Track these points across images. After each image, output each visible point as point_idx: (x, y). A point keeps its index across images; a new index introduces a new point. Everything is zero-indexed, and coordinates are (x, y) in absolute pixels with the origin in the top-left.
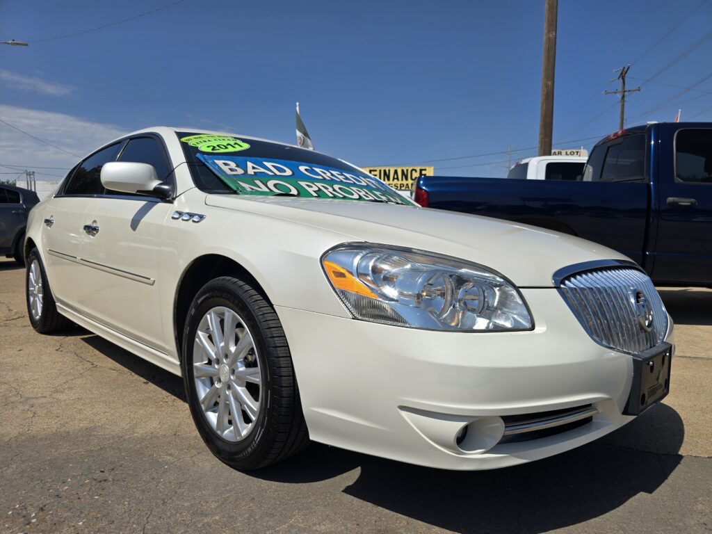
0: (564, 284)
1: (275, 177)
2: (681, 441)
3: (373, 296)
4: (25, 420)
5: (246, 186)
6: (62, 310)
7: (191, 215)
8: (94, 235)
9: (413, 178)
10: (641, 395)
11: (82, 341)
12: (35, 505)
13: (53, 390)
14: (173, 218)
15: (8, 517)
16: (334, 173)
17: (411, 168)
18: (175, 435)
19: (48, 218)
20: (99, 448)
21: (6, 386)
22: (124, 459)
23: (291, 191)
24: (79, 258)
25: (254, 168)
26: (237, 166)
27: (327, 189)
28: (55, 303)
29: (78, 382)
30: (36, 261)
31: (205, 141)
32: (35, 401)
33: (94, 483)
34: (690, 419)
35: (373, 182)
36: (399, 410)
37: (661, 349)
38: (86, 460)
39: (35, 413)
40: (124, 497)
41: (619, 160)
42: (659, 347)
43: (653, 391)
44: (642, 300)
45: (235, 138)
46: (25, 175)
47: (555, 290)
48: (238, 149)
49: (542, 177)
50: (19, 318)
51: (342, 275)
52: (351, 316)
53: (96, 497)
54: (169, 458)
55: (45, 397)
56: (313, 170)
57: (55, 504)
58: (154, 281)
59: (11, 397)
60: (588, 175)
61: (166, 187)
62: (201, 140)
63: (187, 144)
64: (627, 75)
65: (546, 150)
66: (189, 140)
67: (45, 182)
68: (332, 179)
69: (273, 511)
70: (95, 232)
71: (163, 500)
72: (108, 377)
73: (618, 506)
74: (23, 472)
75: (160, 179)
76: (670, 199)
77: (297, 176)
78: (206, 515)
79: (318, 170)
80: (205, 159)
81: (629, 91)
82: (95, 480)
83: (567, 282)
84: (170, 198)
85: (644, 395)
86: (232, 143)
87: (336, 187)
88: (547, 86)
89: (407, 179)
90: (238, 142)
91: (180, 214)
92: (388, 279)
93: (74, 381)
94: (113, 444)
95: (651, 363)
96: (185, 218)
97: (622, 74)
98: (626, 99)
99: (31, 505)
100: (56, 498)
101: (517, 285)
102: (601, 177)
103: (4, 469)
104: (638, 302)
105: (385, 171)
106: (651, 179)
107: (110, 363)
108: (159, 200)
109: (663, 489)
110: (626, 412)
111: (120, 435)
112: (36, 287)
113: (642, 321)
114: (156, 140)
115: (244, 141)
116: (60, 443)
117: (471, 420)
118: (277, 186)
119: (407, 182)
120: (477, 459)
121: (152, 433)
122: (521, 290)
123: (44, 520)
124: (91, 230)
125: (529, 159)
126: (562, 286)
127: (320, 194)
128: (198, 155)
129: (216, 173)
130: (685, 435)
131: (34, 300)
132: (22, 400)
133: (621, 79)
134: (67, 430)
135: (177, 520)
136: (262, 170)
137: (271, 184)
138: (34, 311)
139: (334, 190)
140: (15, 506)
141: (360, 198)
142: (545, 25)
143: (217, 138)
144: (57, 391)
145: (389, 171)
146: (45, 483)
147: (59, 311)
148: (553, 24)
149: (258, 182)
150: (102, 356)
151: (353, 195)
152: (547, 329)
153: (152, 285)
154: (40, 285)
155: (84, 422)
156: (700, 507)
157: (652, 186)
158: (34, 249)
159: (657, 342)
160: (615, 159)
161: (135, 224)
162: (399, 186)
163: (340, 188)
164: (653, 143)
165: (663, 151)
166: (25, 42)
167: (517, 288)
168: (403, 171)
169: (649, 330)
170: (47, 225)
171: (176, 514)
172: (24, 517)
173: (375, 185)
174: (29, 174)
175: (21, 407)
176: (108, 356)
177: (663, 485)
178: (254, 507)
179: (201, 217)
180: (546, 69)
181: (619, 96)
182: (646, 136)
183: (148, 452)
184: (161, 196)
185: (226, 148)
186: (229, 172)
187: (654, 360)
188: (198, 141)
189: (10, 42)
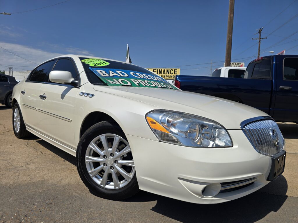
0: (245, 128)
1: (121, 77)
2: (286, 190)
3: (168, 132)
4: (15, 177)
5: (110, 81)
6: (28, 129)
7: (88, 94)
8: (44, 99)
9: (172, 73)
10: (274, 173)
11: (36, 142)
12: (23, 214)
13: (26, 163)
14: (80, 95)
15: (12, 219)
16: (144, 75)
17: (171, 69)
18: (78, 184)
19: (23, 91)
20: (47, 189)
21: (6, 162)
22: (58, 194)
23: (128, 83)
24: (37, 108)
25: (112, 73)
26: (106, 73)
27: (142, 82)
28: (25, 126)
29: (36, 160)
30: (17, 108)
31: (91, 62)
32: (19, 168)
33: (46, 205)
34: (289, 180)
35: (160, 78)
36: (178, 179)
37: (282, 154)
38: (42, 195)
39: (19, 174)
40: (59, 211)
41: (260, 69)
42: (281, 153)
43: (278, 171)
44: (275, 134)
45: (103, 60)
46: (9, 69)
47: (241, 130)
48: (105, 65)
49: (227, 76)
50: (9, 131)
51: (155, 123)
52: (158, 140)
53: (48, 211)
54: (76, 194)
55: (23, 167)
56: (136, 74)
57: (31, 214)
58: (72, 120)
59: (8, 166)
60: (246, 76)
61: (77, 81)
62: (90, 61)
63: (84, 62)
64: (261, 32)
65: (228, 64)
66: (84, 61)
67: (17, 72)
68: (144, 78)
69: (121, 218)
70: (45, 98)
71: (75, 213)
72: (48, 158)
73: (262, 218)
74: (16, 200)
75: (73, 78)
76: (281, 87)
77: (130, 76)
78: (94, 220)
79: (138, 74)
80: (92, 69)
81: (262, 38)
82: (47, 203)
83: (246, 127)
84: (78, 86)
85: (275, 173)
86: (102, 62)
87: (146, 81)
88: (229, 37)
89: (169, 74)
90: (105, 62)
91: (83, 93)
92: (173, 125)
93: (34, 160)
94: (53, 188)
95: (279, 160)
96: (86, 96)
97: (259, 31)
98: (261, 42)
99: (21, 214)
100: (31, 211)
101: (226, 128)
102: (252, 76)
103: (9, 198)
104: (273, 134)
105: (160, 70)
106: (273, 78)
107: (48, 152)
108: (73, 87)
109: (280, 210)
110: (268, 180)
111: (55, 184)
112: (17, 119)
113: (275, 142)
114: (70, 60)
115: (107, 61)
116: (31, 187)
117: (208, 184)
118: (123, 81)
119: (169, 75)
120: (210, 200)
121: (68, 183)
122: (227, 130)
123: (27, 221)
124: (43, 97)
125: (222, 68)
126: (244, 128)
127: (140, 85)
128: (90, 68)
129: (98, 76)
130: (288, 188)
131: (16, 124)
132: (13, 168)
133: (259, 33)
134: (33, 181)
135: (82, 221)
136: (116, 74)
137: (120, 80)
138: (16, 129)
139: (145, 83)
140: (15, 215)
141: (156, 86)
142: (229, 11)
143: (96, 60)
144: (27, 164)
145: (161, 70)
146: (26, 205)
147: (27, 129)
148: (232, 11)
149: (115, 80)
150: (45, 149)
151: (153, 85)
152: (238, 147)
153: (71, 122)
154: (19, 119)
155: (40, 178)
156: (295, 219)
157: (273, 81)
158: (16, 103)
159: (280, 151)
160: (258, 69)
161: (63, 96)
162: (165, 76)
163: (147, 82)
164: (274, 63)
165: (278, 66)
166: (9, 13)
167: (226, 130)
168: (167, 70)
169: (278, 146)
170: (22, 94)
171: (81, 219)
172: (19, 219)
173: (160, 80)
174: (10, 68)
175: (13, 171)
176: (48, 149)
177: (280, 209)
178: (113, 216)
179: (93, 95)
180: (229, 30)
181: (258, 40)
182: (271, 60)
183: (67, 191)
184: (74, 85)
185: (100, 64)
186: (103, 75)
187: (280, 158)
188: (88, 61)
189: (3, 13)
